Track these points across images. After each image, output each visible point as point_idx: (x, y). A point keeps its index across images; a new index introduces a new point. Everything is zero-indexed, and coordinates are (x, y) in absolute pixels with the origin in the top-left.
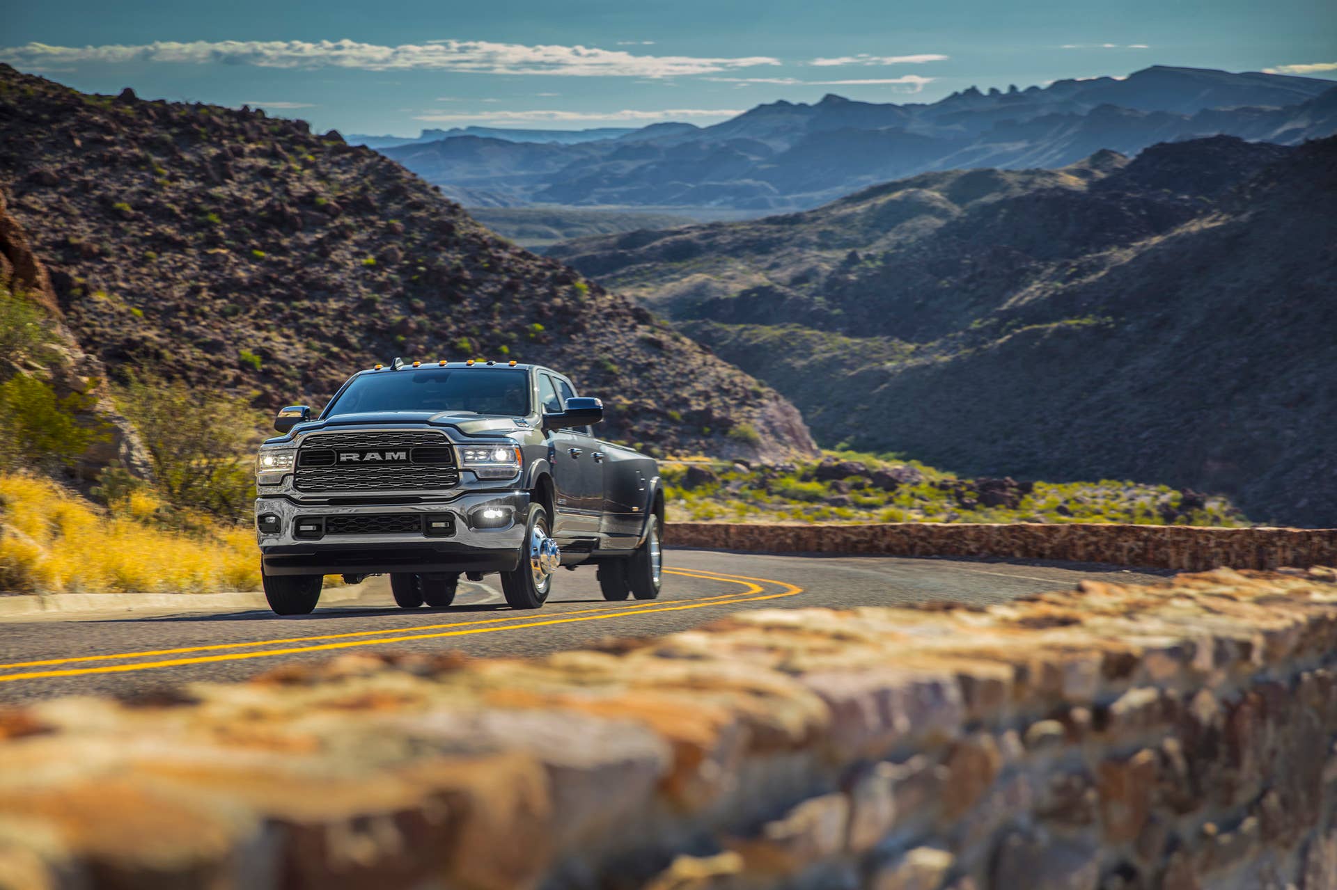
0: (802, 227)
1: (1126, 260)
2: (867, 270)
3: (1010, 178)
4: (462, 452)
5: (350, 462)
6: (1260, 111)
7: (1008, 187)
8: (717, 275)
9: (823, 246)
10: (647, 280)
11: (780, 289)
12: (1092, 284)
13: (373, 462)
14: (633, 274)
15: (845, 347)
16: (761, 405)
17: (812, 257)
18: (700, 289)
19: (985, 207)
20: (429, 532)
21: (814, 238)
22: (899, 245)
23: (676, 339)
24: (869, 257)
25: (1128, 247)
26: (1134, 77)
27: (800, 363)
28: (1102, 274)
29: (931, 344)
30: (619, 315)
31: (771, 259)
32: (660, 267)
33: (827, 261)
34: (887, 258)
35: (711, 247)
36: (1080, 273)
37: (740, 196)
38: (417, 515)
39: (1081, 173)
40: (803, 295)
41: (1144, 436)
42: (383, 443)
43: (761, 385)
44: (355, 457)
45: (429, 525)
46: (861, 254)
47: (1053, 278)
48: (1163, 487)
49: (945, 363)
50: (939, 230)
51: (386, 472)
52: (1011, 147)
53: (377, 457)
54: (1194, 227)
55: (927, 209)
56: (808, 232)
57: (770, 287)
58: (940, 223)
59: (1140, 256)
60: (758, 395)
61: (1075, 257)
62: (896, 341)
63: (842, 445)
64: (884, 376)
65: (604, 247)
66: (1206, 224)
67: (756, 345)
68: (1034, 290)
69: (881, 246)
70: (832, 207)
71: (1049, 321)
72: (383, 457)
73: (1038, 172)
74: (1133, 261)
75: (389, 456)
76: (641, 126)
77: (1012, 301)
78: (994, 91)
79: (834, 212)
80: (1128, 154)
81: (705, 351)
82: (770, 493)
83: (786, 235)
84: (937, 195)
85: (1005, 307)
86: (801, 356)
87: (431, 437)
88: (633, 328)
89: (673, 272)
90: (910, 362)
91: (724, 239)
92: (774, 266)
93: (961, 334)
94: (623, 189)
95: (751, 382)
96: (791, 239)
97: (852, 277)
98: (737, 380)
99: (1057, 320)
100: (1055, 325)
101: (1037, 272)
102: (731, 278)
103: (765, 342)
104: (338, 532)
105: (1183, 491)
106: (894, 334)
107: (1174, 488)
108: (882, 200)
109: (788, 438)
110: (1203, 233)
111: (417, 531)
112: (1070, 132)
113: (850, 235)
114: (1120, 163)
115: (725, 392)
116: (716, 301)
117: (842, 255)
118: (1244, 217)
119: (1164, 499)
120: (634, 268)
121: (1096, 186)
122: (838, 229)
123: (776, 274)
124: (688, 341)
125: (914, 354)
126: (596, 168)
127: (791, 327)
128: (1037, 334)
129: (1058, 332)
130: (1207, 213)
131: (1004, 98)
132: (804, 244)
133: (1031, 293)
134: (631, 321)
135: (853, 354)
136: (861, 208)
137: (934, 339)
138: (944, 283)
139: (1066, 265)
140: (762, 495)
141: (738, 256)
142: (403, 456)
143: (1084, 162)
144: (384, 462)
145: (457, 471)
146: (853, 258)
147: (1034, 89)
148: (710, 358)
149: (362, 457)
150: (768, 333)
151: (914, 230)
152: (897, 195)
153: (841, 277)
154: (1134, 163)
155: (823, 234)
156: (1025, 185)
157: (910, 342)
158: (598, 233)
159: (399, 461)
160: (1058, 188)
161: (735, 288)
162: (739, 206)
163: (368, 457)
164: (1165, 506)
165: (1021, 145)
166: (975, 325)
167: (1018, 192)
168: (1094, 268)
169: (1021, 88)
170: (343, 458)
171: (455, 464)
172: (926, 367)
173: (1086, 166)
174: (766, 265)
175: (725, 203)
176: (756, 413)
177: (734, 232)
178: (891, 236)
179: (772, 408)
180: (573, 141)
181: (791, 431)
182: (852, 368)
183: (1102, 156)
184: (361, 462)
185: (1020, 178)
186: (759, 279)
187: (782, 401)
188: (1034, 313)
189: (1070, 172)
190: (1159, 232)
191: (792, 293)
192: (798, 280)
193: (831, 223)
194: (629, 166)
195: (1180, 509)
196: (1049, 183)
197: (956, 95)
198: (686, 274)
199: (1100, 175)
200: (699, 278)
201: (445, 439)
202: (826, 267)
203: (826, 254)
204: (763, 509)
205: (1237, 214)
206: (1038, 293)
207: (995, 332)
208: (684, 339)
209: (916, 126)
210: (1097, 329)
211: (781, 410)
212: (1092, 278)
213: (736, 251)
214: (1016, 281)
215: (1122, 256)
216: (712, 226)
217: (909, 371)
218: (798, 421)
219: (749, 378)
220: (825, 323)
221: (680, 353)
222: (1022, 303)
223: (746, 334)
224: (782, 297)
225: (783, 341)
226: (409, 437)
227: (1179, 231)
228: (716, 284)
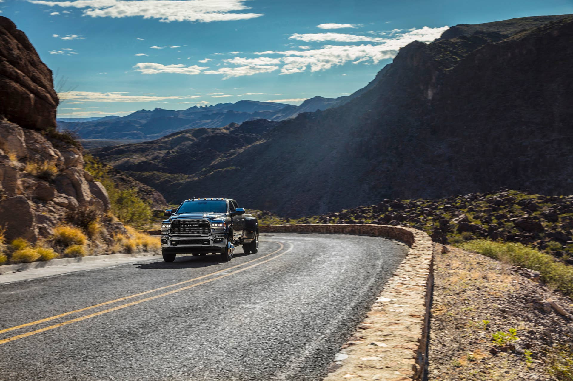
0: (154, 144)
1: (242, 152)
2: (173, 156)
3: (209, 130)
4: (211, 224)
5: (184, 227)
6: (269, 112)
7: (208, 133)
8: (131, 158)
9: (160, 150)
10: (111, 160)
11: (149, 161)
12: (233, 158)
13: (190, 227)
14: (107, 159)
15: (169, 177)
16: (153, 194)
17: (157, 152)
18: (127, 162)
19: (203, 138)
20: (204, 244)
21: (157, 147)
22: (181, 149)
23: (128, 177)
24: (173, 152)
25: (242, 148)
26: (238, 103)
27: (157, 182)
28: (236, 155)
29: (192, 175)
30: (112, 171)
31: (146, 153)
32: (115, 156)
33: (161, 153)
34: (178, 152)
35: (129, 151)
36: (230, 155)
37: (134, 136)
38: (201, 240)
39: (227, 129)
40: (156, 163)
41: (249, 197)
42: (192, 222)
43: (152, 189)
44: (185, 226)
45: (203, 242)
46: (171, 152)
47: (223, 157)
48: (258, 210)
49: (197, 180)
50: (191, 144)
51: (193, 230)
52: (207, 121)
53: (191, 225)
54: (258, 143)
55: (188, 139)
56: (156, 146)
57: (146, 161)
58: (191, 143)
59: (245, 151)
60: (151, 192)
61: (228, 151)
62: (183, 175)
63: (171, 203)
64: (181, 184)
65: (98, 151)
66: (261, 142)
67: (145, 177)
68: (218, 160)
69: (175, 150)
70: (161, 139)
71: (223, 168)
72: (192, 225)
73: (216, 129)
74: (244, 152)
75: (193, 225)
76: (104, 117)
77: (213, 163)
78: (201, 106)
79: (162, 140)
80: (239, 124)
81: (136, 180)
82: (158, 218)
83: (149, 147)
84: (190, 135)
85: (211, 165)
86: (158, 180)
87: (204, 221)
88: (116, 175)
89: (119, 158)
90: (187, 180)
91: (132, 148)
92: (147, 155)
93: (200, 172)
94: (100, 134)
95: (149, 188)
96: (151, 148)
97: (169, 158)
98: (145, 188)
99: (225, 168)
100: (224, 169)
101: (219, 155)
102: (135, 159)
103: (147, 176)
104: (181, 244)
105: (263, 211)
106: (182, 173)
107: (261, 210)
108: (175, 137)
109: (160, 202)
110: (260, 144)
111: (201, 244)
112: (222, 117)
113: (168, 146)
114: (237, 126)
115: (143, 191)
116: (131, 165)
117: (165, 152)
118: (270, 140)
119: (258, 213)
120: (107, 157)
121: (231, 132)
122: (164, 145)
123: (147, 157)
124: (131, 178)
125: (188, 178)
126: (91, 129)
127: (154, 172)
128: (220, 172)
129: (226, 171)
130: (261, 139)
131: (204, 108)
132: (155, 149)
133: (217, 161)
134: (115, 173)
135: (172, 179)
136: (170, 139)
137: (193, 174)
138: (194, 159)
139: (225, 154)
140: (156, 218)
141: (136, 153)
142: (197, 225)
143: (227, 126)
144: (192, 227)
145: (210, 229)
146: (168, 153)
147: (211, 106)
148: (138, 182)
149: (187, 225)
150: (148, 174)
151: (184, 145)
152: (179, 135)
153: (166, 158)
154: (240, 126)
155: (160, 146)
156: (213, 132)
157: (186, 175)
158: (95, 148)
159: (196, 227)
160: (222, 133)
161: (137, 162)
162: (134, 139)
163: (189, 226)
164: (259, 215)
165: (210, 121)
166: (204, 170)
167: (211, 134)
168: (234, 154)
169: (208, 106)
170: (182, 226)
171: (210, 227)
172: (192, 181)
173: (228, 127)
174: (144, 155)
175: (129, 138)
176: (151, 196)
177: (135, 146)
178: (179, 146)
179: (155, 195)
180: (85, 121)
181: (161, 201)
182: (171, 182)
183: (232, 125)
184: (187, 227)
185: (211, 130)
186: (143, 159)
187: (158, 193)
188: (219, 166)
189: (224, 129)
190: (249, 144)
191: (153, 163)
192: (154, 159)
193: (162, 143)
194: (101, 128)
195: (262, 215)
196: (219, 131)
197: (191, 108)
198: (122, 158)
199: (232, 129)
200: (126, 159)
201: (207, 221)
202: (161, 155)
203: (161, 152)
204: (157, 222)
205: (269, 139)
206: (219, 161)
207: (209, 171)
208: (130, 177)
209: (181, 116)
210: (236, 170)
211: (158, 195)
212: (233, 157)
213: (136, 151)
214: (214, 158)
215: (241, 151)
216: (129, 145)
217: (187, 182)
218: (162, 198)
219: (149, 187)
220: (164, 171)
221: (129, 181)
222: (216, 163)
223: (141, 174)
224: (150, 164)
225: (152, 175)
226: (199, 221)
227: (254, 144)
228: (131, 161)
